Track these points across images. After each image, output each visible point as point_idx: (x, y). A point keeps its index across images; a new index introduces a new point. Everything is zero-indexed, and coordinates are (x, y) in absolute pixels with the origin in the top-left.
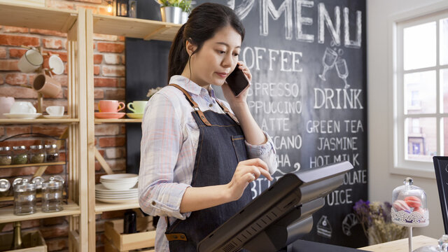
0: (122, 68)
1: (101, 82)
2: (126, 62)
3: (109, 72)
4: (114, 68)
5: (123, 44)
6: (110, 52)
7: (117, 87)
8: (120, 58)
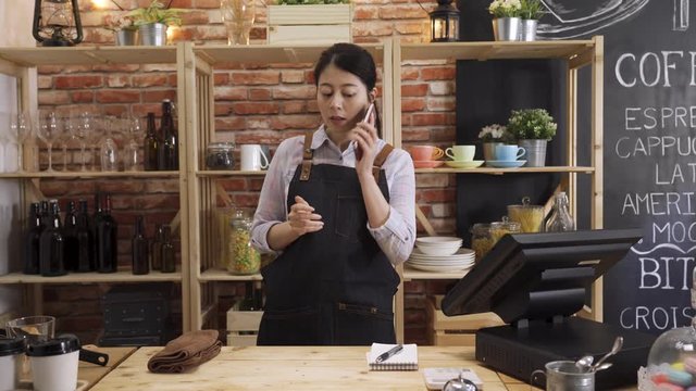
0: (452, 99)
1: (426, 119)
2: (457, 91)
3: (435, 105)
4: (442, 100)
5: (454, 67)
6: (438, 79)
7: (446, 125)
8: (449, 86)
